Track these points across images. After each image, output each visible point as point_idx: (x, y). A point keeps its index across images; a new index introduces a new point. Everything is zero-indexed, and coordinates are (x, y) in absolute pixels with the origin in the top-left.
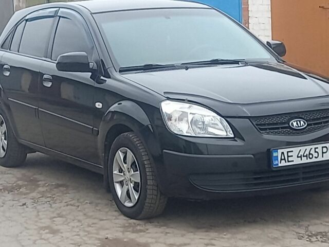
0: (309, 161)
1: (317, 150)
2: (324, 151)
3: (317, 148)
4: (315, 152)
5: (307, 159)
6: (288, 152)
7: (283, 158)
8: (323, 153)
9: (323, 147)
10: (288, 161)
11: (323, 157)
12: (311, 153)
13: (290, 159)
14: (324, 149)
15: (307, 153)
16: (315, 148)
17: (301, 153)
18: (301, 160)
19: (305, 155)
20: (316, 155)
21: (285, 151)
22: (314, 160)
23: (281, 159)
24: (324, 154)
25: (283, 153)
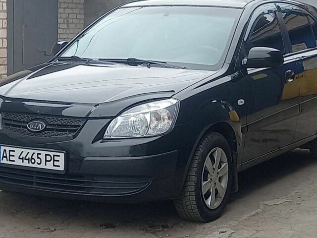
0: (31, 165)
1: (39, 156)
2: (47, 159)
3: (40, 154)
4: (38, 158)
5: (29, 163)
6: (10, 151)
7: (5, 155)
8: (46, 161)
9: (46, 155)
10: (10, 160)
11: (46, 165)
12: (33, 157)
13: (12, 158)
14: (47, 156)
15: (29, 156)
16: (38, 154)
17: (23, 155)
19: (27, 158)
20: (38, 161)
21: (8, 149)
22: (36, 165)
23: (3, 157)
24: (47, 163)
25: (5, 150)
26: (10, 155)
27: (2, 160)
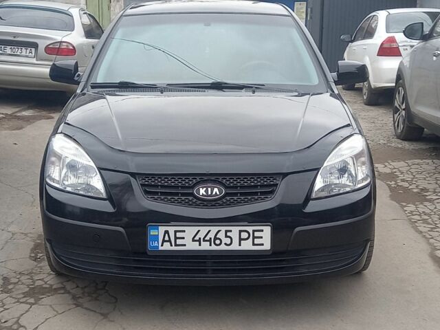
1: (229, 234)
6: (176, 232)
7: (167, 238)
10: (176, 245)
11: (240, 245)
13: (179, 242)
16: (226, 231)
18: (200, 245)
23: (164, 241)
24: (242, 242)
25: (167, 232)
26: (176, 238)
27: (162, 245)
